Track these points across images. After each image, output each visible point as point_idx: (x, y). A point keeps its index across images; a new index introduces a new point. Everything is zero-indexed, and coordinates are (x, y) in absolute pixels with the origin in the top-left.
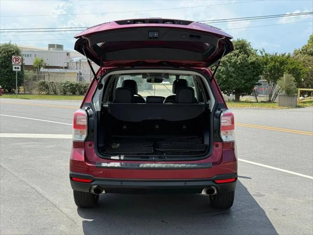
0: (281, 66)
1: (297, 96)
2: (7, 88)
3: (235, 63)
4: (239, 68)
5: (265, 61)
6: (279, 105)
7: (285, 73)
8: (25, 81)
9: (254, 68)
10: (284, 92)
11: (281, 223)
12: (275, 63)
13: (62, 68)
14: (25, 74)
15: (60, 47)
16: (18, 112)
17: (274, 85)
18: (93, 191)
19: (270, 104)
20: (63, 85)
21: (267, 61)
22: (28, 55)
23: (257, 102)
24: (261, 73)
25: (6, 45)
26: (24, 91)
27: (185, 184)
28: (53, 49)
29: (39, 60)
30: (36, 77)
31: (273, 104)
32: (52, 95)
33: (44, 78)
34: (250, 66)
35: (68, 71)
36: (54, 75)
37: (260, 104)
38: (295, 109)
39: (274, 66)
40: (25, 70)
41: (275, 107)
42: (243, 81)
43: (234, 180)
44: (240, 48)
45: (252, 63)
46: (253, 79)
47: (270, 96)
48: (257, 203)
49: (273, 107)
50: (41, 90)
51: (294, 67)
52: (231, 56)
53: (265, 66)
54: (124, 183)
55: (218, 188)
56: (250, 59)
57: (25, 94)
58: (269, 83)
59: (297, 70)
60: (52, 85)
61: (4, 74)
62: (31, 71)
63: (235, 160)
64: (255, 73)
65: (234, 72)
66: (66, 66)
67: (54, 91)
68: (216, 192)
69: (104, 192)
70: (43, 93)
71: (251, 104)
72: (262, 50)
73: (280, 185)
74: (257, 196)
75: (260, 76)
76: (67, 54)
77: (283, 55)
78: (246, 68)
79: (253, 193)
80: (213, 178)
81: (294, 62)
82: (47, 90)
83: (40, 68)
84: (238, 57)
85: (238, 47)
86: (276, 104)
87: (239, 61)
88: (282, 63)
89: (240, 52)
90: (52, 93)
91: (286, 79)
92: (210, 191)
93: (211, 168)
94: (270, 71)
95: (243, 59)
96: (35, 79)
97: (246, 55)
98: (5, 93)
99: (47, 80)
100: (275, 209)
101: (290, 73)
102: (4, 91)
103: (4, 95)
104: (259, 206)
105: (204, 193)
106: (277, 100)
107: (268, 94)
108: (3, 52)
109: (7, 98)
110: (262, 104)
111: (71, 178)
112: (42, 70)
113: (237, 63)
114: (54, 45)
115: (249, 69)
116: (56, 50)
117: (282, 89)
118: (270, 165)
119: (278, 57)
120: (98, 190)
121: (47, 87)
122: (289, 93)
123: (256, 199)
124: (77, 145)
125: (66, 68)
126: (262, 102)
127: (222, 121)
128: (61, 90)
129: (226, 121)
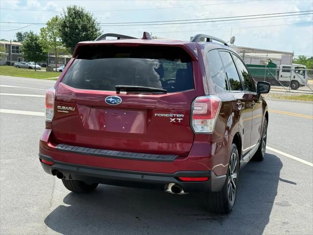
27: (143, 177)
74: (280, 205)
79: (278, 202)
80: (175, 174)
93: (172, 161)
100: (284, 223)
111: (41, 160)
124: (48, 125)
127: (195, 108)
129: (200, 108)
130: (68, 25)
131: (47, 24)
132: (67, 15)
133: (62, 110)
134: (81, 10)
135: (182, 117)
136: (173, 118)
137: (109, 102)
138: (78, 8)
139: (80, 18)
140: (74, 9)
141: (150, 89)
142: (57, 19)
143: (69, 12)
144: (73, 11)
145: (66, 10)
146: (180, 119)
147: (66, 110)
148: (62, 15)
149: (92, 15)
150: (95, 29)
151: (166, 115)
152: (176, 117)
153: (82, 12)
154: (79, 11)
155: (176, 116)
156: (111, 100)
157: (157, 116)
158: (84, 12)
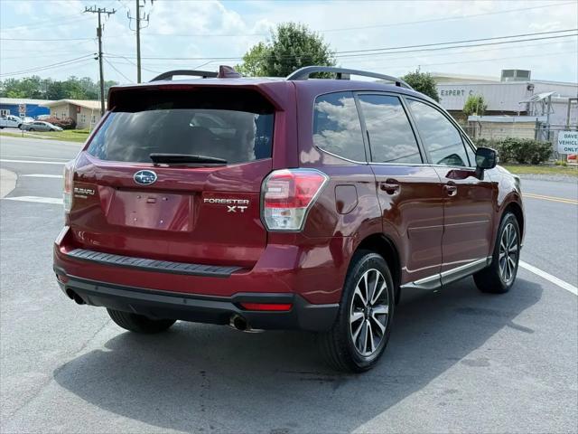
13: (515, 114)
15: (524, 74)
22: (459, 92)
27: (185, 301)
28: (512, 78)
29: (474, 100)
36: (490, 126)
54: (99, 287)
66: (523, 109)
76: (529, 88)
80: (233, 297)
93: (228, 276)
112: (473, 117)
114: (513, 71)
116: (515, 80)
125: (523, 113)
129: (279, 190)
130: (278, 58)
131: (244, 58)
132: (277, 41)
133: (80, 194)
134: (301, 31)
135: (245, 205)
136: (232, 205)
137: (138, 179)
138: (296, 28)
139: (301, 45)
140: (290, 30)
142: (260, 49)
143: (281, 36)
144: (289, 34)
145: (277, 33)
146: (242, 208)
147: (85, 194)
148: (268, 41)
149: (322, 39)
150: (327, 63)
151: (222, 201)
152: (237, 204)
153: (304, 34)
154: (299, 33)
155: (237, 202)
156: (141, 176)
157: (207, 202)
158: (307, 34)
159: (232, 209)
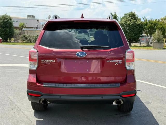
0: (154, 27)
1: (163, 43)
2: (4, 39)
3: (129, 24)
4: (131, 27)
5: (146, 23)
6: (154, 48)
7: (157, 30)
8: (15, 35)
9: (140, 27)
10: (156, 41)
11: (164, 122)
12: (151, 25)
13: (34, 28)
14: (14, 31)
15: (33, 17)
16: (8, 52)
17: (150, 37)
18: (42, 102)
19: (148, 47)
20: (35, 37)
21: (147, 23)
22: (16, 21)
23: (141, 46)
24: (143, 30)
25: (4, 16)
26: (14, 41)
27: (102, 97)
28: (30, 18)
29: (22, 24)
30: (20, 33)
31: (150, 47)
32: (29, 43)
33: (25, 33)
34: (137, 26)
35: (37, 29)
36: (30, 31)
37: (143, 47)
38: (163, 50)
39: (151, 26)
40: (15, 29)
41: (151, 49)
42: (133, 35)
43: (134, 94)
44: (132, 16)
45: (139, 25)
46: (139, 34)
47: (148, 43)
48: (147, 108)
49: (150, 49)
50: (23, 40)
51: (162, 27)
52: (127, 21)
53: (145, 26)
54: (62, 97)
55: (124, 100)
56: (138, 22)
57: (14, 42)
58: (147, 36)
59: (164, 28)
60: (29, 37)
61: (3, 31)
62: (18, 30)
63: (135, 82)
64: (140, 30)
65: (128, 30)
66: (37, 27)
67: (30, 41)
68: (122, 102)
69: (49, 103)
70: (24, 42)
71: (138, 47)
72: (144, 17)
73: (160, 96)
74: (147, 103)
75: (142, 32)
76: (37, 21)
77: (156, 20)
78: (135, 27)
79: (144, 101)
80: (120, 94)
81: (162, 24)
82: (26, 40)
83: (23, 28)
84: (130, 21)
85: (130, 16)
86: (152, 47)
87: (131, 24)
88: (155, 25)
89: (132, 19)
90: (29, 42)
91: (158, 33)
92: (118, 102)
93: (119, 87)
94: (148, 29)
95: (133, 23)
96: (20, 34)
97: (135, 20)
98: (3, 42)
99: (26, 35)
100: (159, 112)
101: (159, 30)
102: (3, 41)
103: (3, 43)
104: (149, 110)
105: (114, 103)
106: (152, 45)
107: (147, 42)
108: (2, 19)
109: (4, 44)
110: (144, 47)
111: (28, 93)
112: (24, 29)
113: (130, 25)
114: (30, 16)
115: (136, 28)
117: (155, 39)
118: (152, 83)
119: (153, 21)
120: (45, 102)
121: (26, 39)
122: (159, 41)
123: (146, 105)
124: (31, 72)
125: (37, 28)
126: (144, 46)
127: (126, 56)
128: (34, 40)
129: (129, 56)
133: (45, 62)
136: (116, 62)
137: (78, 55)
141: (102, 47)
146: (120, 63)
147: (49, 62)
151: (113, 61)
155: (118, 61)
156: (80, 54)
157: (108, 62)
159: (117, 64)
